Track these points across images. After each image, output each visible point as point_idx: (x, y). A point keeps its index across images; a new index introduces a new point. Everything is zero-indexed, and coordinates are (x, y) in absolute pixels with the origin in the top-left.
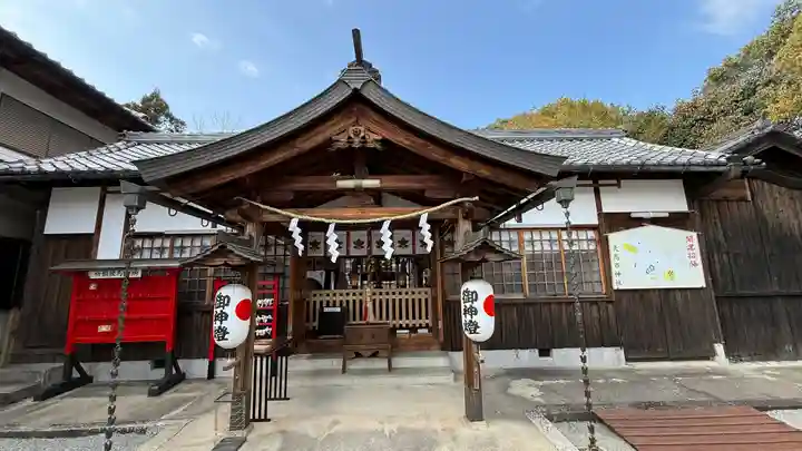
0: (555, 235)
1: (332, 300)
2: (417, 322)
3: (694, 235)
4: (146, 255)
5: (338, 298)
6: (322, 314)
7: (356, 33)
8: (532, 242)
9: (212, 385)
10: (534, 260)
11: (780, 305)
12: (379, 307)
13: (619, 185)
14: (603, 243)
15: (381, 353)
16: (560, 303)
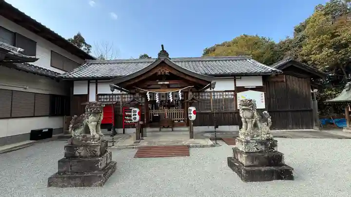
0: (221, 93)
1: (156, 113)
2: (180, 119)
3: (263, 93)
4: (102, 100)
5: (157, 112)
6: (153, 117)
7: (162, 46)
8: (214, 96)
9: (124, 135)
10: (215, 101)
11: (290, 113)
12: (169, 114)
13: (241, 78)
14: (235, 95)
15: (170, 126)
16: (221, 114)
